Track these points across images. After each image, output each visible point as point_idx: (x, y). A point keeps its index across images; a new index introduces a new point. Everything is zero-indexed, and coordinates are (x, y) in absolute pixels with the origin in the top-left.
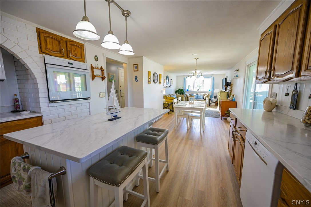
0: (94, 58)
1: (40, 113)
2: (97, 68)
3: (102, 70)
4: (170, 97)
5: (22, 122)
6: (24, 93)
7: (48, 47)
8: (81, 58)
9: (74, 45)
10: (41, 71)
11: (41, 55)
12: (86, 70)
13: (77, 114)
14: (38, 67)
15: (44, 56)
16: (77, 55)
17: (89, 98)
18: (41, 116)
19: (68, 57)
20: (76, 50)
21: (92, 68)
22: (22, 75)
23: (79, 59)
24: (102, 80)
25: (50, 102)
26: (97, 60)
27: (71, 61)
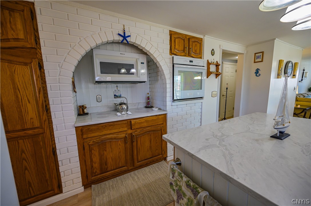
0: (211, 52)
1: (166, 111)
2: (213, 64)
3: (218, 65)
4: (302, 97)
5: (155, 118)
6: (153, 92)
7: (176, 48)
8: (199, 55)
9: (195, 41)
10: (169, 72)
11: (171, 56)
12: (203, 66)
13: (191, 114)
14: (168, 68)
15: (173, 57)
16: (196, 52)
17: (202, 98)
18: (166, 114)
19: (189, 55)
20: (196, 46)
21: (209, 64)
22: (153, 77)
23: (198, 55)
24: (215, 77)
25: (174, 100)
26: (213, 54)
27: (191, 59)
